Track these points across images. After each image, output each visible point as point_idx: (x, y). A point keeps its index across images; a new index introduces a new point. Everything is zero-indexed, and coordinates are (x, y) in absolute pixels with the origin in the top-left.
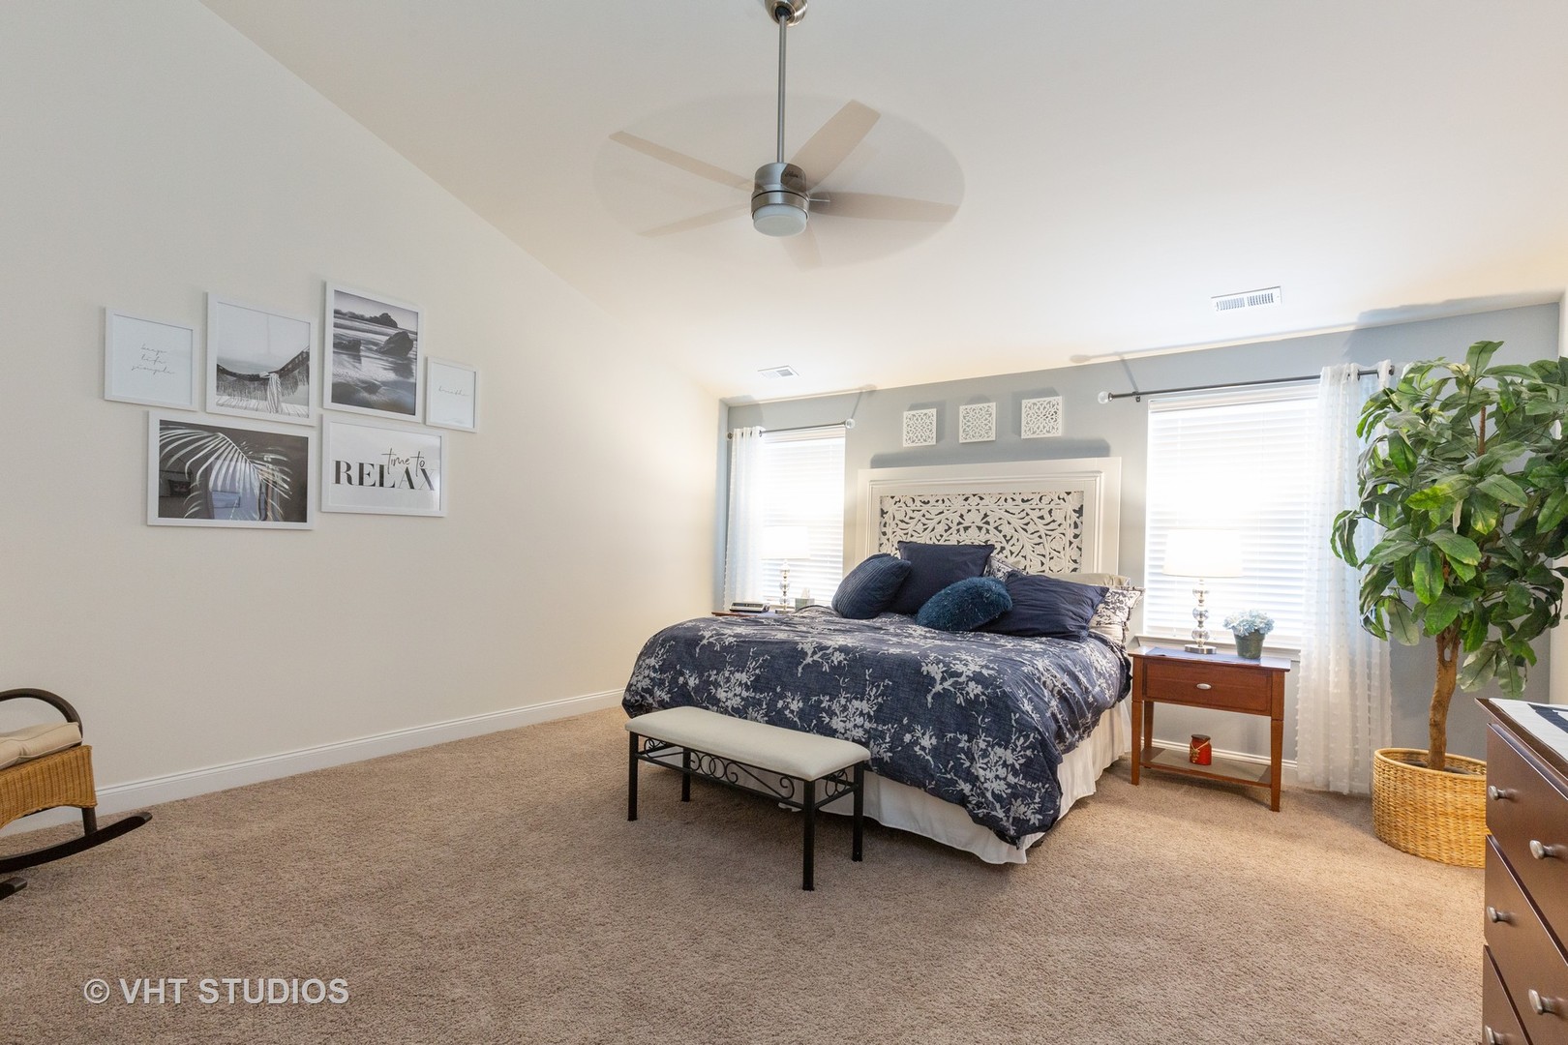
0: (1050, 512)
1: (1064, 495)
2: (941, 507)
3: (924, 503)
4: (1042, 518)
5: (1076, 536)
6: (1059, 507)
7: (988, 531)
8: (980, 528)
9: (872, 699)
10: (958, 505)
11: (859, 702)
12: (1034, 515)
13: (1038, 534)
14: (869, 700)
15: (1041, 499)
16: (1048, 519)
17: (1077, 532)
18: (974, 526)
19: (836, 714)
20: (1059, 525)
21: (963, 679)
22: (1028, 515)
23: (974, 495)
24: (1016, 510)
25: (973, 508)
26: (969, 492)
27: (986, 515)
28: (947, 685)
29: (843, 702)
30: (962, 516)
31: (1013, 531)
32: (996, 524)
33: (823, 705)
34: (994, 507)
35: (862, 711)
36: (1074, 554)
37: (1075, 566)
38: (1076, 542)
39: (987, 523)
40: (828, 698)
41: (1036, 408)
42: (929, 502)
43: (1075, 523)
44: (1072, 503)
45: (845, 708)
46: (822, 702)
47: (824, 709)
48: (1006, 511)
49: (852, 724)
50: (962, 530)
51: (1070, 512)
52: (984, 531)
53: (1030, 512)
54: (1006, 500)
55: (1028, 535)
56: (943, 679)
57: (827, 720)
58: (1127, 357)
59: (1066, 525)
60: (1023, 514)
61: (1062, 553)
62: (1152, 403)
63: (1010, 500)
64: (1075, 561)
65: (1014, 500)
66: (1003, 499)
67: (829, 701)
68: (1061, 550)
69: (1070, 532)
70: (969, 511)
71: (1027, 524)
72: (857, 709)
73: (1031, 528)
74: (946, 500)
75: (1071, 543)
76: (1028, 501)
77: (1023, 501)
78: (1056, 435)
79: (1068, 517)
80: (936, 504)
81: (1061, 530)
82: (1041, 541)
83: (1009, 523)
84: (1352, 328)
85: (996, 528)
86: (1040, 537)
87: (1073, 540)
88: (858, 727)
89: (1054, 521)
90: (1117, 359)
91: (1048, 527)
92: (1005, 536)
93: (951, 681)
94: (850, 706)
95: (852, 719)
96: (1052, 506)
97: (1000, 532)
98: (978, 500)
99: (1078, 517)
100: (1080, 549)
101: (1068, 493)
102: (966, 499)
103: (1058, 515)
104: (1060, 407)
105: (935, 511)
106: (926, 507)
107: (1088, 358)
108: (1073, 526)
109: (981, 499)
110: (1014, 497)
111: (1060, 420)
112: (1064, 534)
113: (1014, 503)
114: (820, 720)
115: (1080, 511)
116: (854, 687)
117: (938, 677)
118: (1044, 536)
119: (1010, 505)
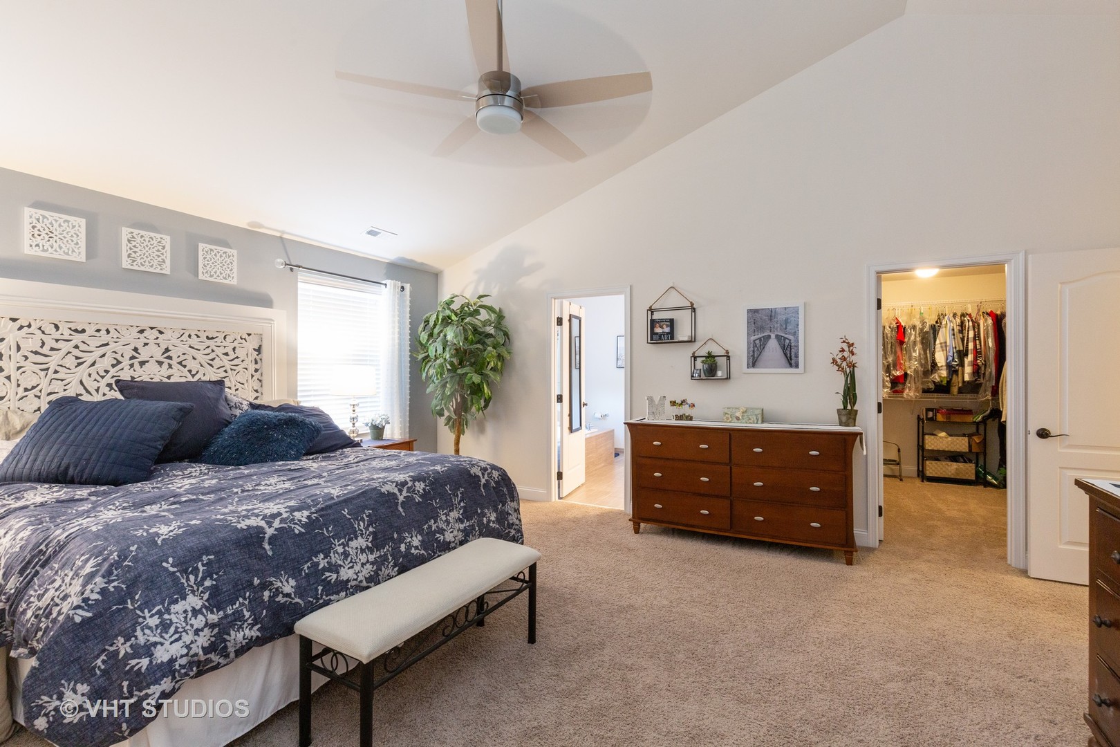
0: (234, 349)
1: (245, 336)
2: (104, 338)
3: (76, 331)
4: (226, 354)
5: (256, 370)
6: (240, 345)
7: (170, 366)
8: (160, 363)
9: (364, 532)
10: (131, 337)
11: (355, 541)
12: (220, 351)
13: (224, 369)
14: (362, 535)
15: (225, 338)
16: (232, 356)
17: (257, 367)
18: (152, 361)
19: (341, 566)
20: (243, 361)
21: (410, 484)
22: (213, 351)
23: (152, 328)
24: (201, 347)
25: (152, 342)
26: (144, 324)
27: (167, 350)
28: (404, 493)
29: (340, 549)
30: (136, 350)
31: (199, 366)
32: (180, 360)
33: (321, 567)
34: (177, 342)
35: (361, 548)
36: (256, 386)
37: (257, 395)
38: (257, 375)
39: (170, 358)
40: (322, 556)
41: (213, 254)
42: (83, 331)
43: (255, 360)
44: (252, 344)
45: (346, 555)
46: (318, 564)
47: (325, 570)
48: (190, 347)
49: (359, 565)
50: (137, 366)
51: (251, 350)
52: (165, 366)
53: (215, 348)
54: (190, 336)
55: (214, 370)
56: (400, 491)
57: (334, 576)
58: (285, 236)
59: (248, 361)
60: (209, 351)
61: (246, 385)
62: (301, 275)
63: (194, 337)
64: (256, 391)
65: (198, 337)
66: (187, 334)
67: (325, 557)
68: (244, 382)
69: (252, 367)
70: (146, 344)
71: (212, 360)
72: (357, 548)
73: (217, 363)
74: (112, 330)
75: (252, 376)
76: (212, 338)
77: (208, 338)
78: (232, 283)
79: (249, 355)
80: (97, 334)
81: (244, 365)
82: (226, 375)
83: (194, 358)
84: (387, 261)
85: (180, 363)
86: (226, 371)
87: (254, 373)
88: (365, 564)
89: (237, 358)
90: (278, 234)
91: (233, 363)
92: (190, 371)
93: (405, 489)
94: (350, 550)
95: (358, 560)
96: (236, 344)
97: (185, 366)
98: (157, 334)
99: (257, 355)
100: (260, 381)
101: (249, 335)
102: (141, 332)
103: (241, 353)
104: (235, 259)
105: (94, 343)
106: (77, 339)
107: (261, 226)
108: (254, 362)
109: (161, 332)
110: (199, 334)
111: (235, 270)
112: (246, 369)
113: (199, 340)
114: (326, 583)
115: (259, 350)
116: (343, 530)
117: (396, 491)
118: (229, 370)
119: (194, 340)
